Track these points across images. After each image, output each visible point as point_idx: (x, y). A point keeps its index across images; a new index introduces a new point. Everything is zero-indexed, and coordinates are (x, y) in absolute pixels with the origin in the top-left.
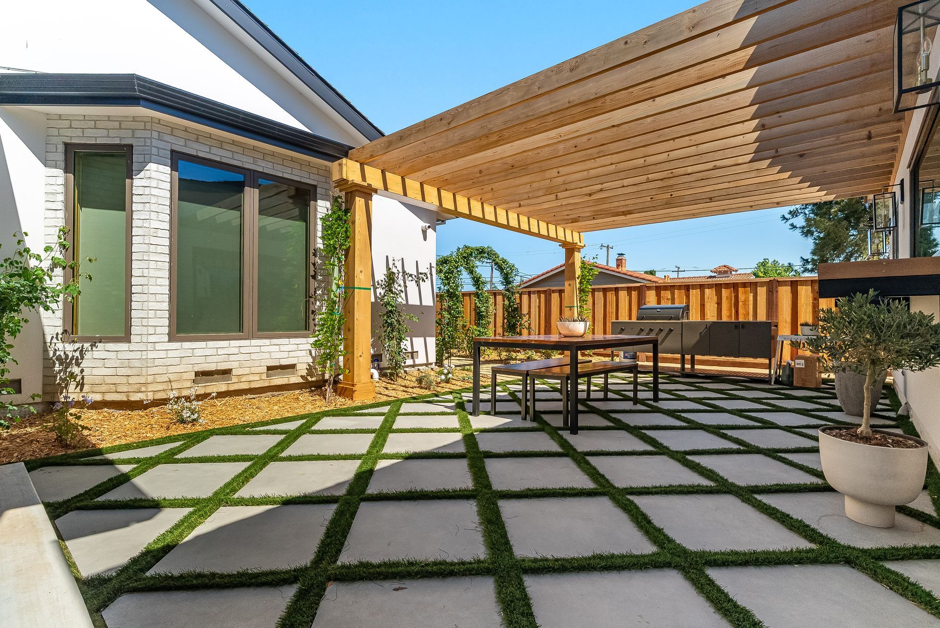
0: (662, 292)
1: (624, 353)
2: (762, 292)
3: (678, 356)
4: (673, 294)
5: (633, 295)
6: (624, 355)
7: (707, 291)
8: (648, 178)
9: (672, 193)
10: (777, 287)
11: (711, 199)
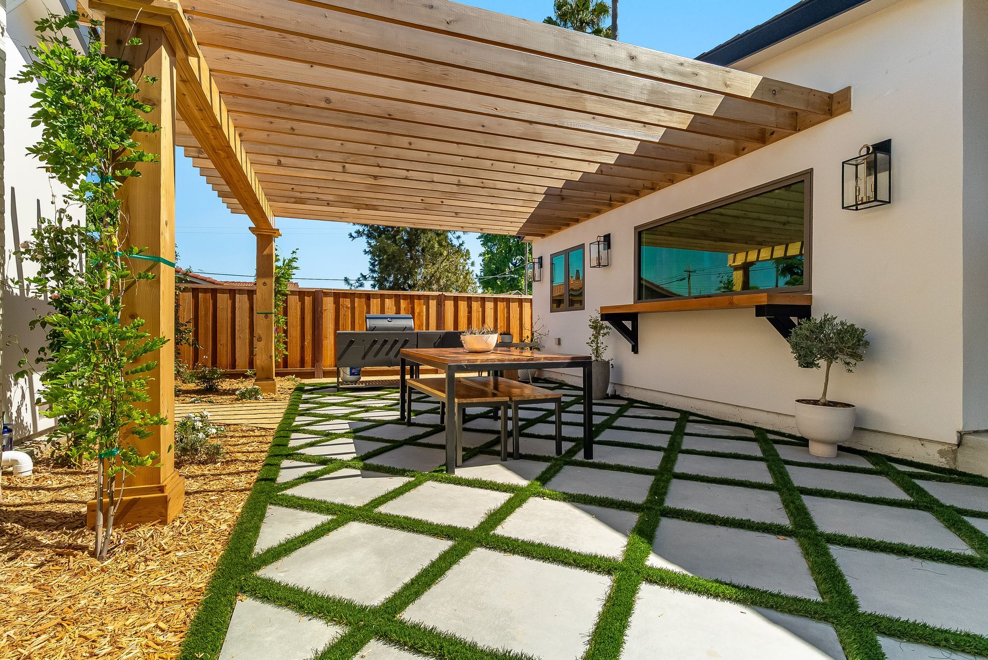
0: (341, 300)
1: (351, 369)
2: (433, 304)
3: (398, 368)
4: (353, 303)
5: (306, 301)
6: (351, 372)
7: (387, 301)
8: (459, 180)
9: (443, 200)
10: (444, 302)
11: (456, 213)
